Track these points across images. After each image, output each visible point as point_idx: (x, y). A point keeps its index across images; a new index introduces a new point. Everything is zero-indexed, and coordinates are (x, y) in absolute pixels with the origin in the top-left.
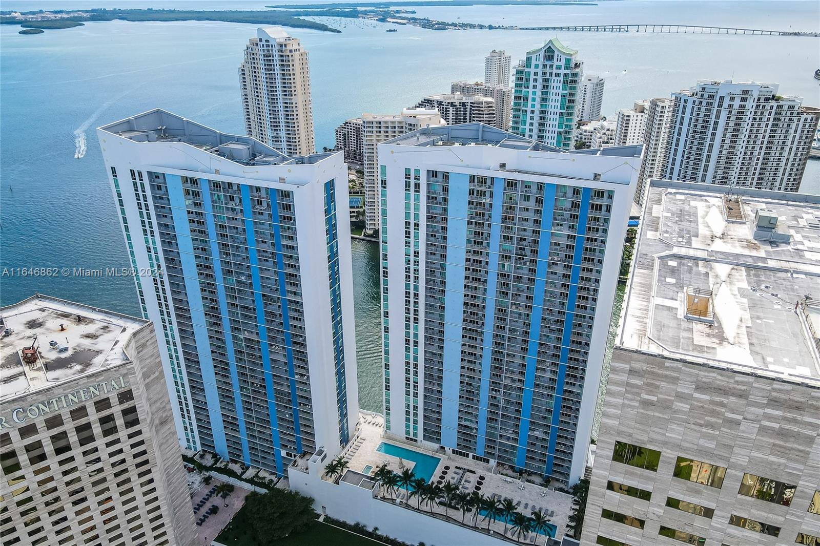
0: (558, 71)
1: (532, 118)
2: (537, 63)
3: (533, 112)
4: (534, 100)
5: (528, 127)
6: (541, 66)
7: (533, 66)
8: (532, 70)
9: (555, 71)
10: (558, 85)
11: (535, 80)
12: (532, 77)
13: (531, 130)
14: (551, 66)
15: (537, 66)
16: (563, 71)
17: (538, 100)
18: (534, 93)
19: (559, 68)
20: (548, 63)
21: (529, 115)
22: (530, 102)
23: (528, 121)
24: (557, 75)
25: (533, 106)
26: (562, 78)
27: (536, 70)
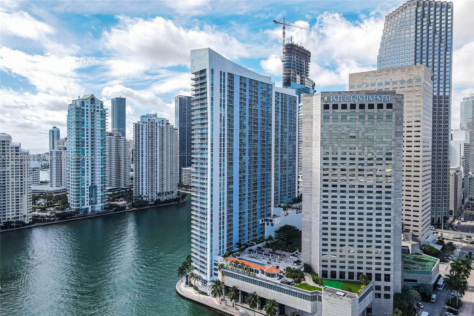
0: (98, 109)
1: (87, 133)
2: (87, 104)
3: (87, 130)
4: (87, 123)
5: (85, 138)
6: (89, 106)
7: (85, 106)
8: (85, 108)
9: (97, 109)
10: (99, 116)
11: (87, 113)
12: (86, 112)
13: (87, 139)
14: (95, 107)
15: (87, 106)
16: (100, 109)
17: (90, 123)
18: (87, 120)
19: (98, 108)
20: (93, 105)
21: (86, 131)
23: (86, 134)
24: (98, 111)
25: (87, 126)
26: (100, 112)
27: (87, 108)
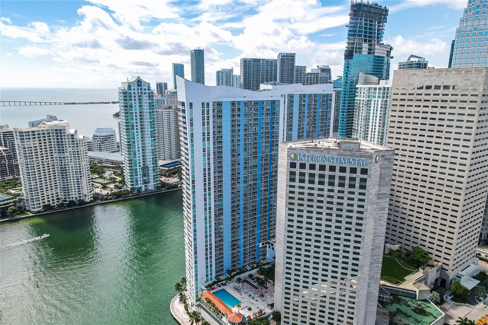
0: (145, 91)
1: (136, 116)
2: (134, 88)
3: (136, 113)
4: (135, 106)
5: (135, 121)
6: (136, 89)
7: (132, 89)
8: (132, 91)
9: (144, 91)
10: (146, 98)
11: (135, 97)
12: (133, 95)
13: (137, 123)
14: (141, 89)
16: (147, 91)
17: (138, 106)
18: (135, 103)
19: (145, 90)
20: (139, 88)
21: (134, 115)
22: (134, 108)
23: (135, 118)
24: (145, 93)
25: (136, 109)
26: (147, 95)
27: (134, 91)
